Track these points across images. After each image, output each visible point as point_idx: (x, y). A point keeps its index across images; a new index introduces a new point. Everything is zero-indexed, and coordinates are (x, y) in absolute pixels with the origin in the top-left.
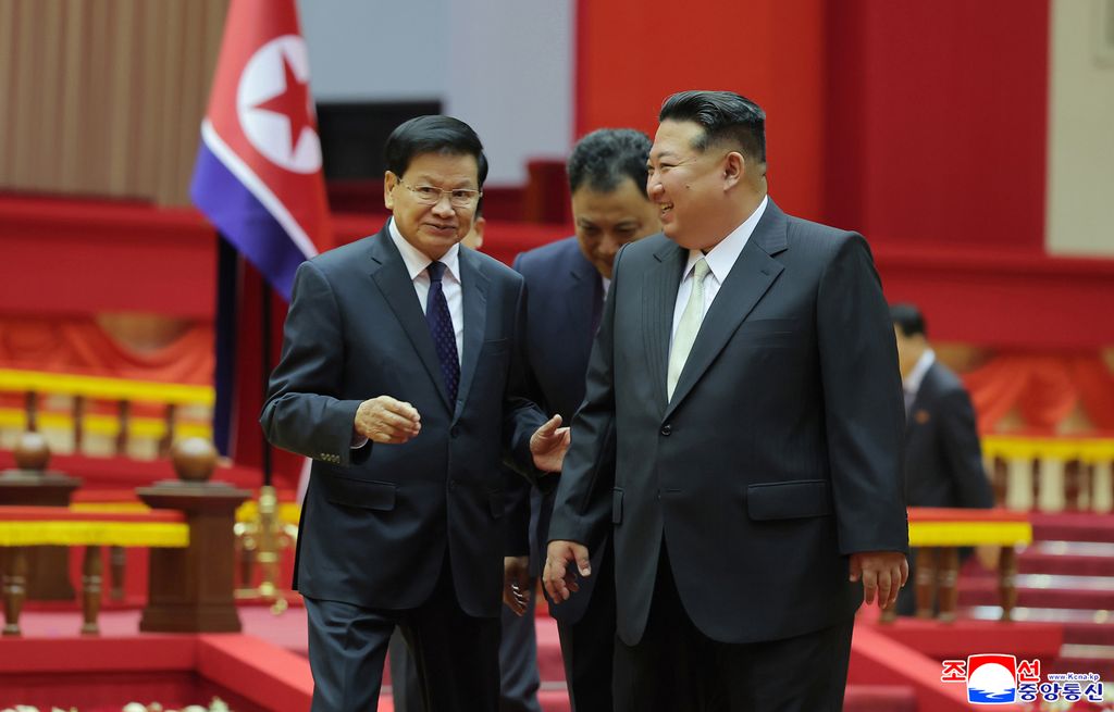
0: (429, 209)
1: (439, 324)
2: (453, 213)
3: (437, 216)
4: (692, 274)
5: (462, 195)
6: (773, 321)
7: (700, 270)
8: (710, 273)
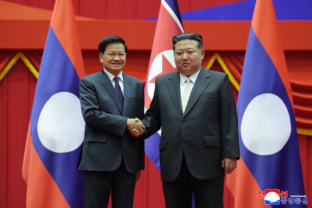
0: (113, 59)
1: (118, 93)
2: (120, 59)
3: (115, 61)
4: (186, 82)
5: (121, 54)
6: (211, 94)
7: (188, 81)
8: (191, 81)
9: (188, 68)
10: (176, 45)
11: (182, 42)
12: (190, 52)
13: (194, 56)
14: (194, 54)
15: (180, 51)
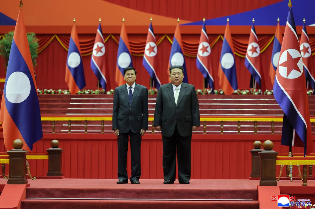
3: (129, 78)
4: (176, 89)
5: (132, 75)
6: (187, 96)
7: (177, 89)
8: (178, 89)
9: (178, 82)
10: (172, 70)
11: (175, 69)
12: (179, 74)
13: (181, 76)
14: (181, 75)
15: (174, 73)
